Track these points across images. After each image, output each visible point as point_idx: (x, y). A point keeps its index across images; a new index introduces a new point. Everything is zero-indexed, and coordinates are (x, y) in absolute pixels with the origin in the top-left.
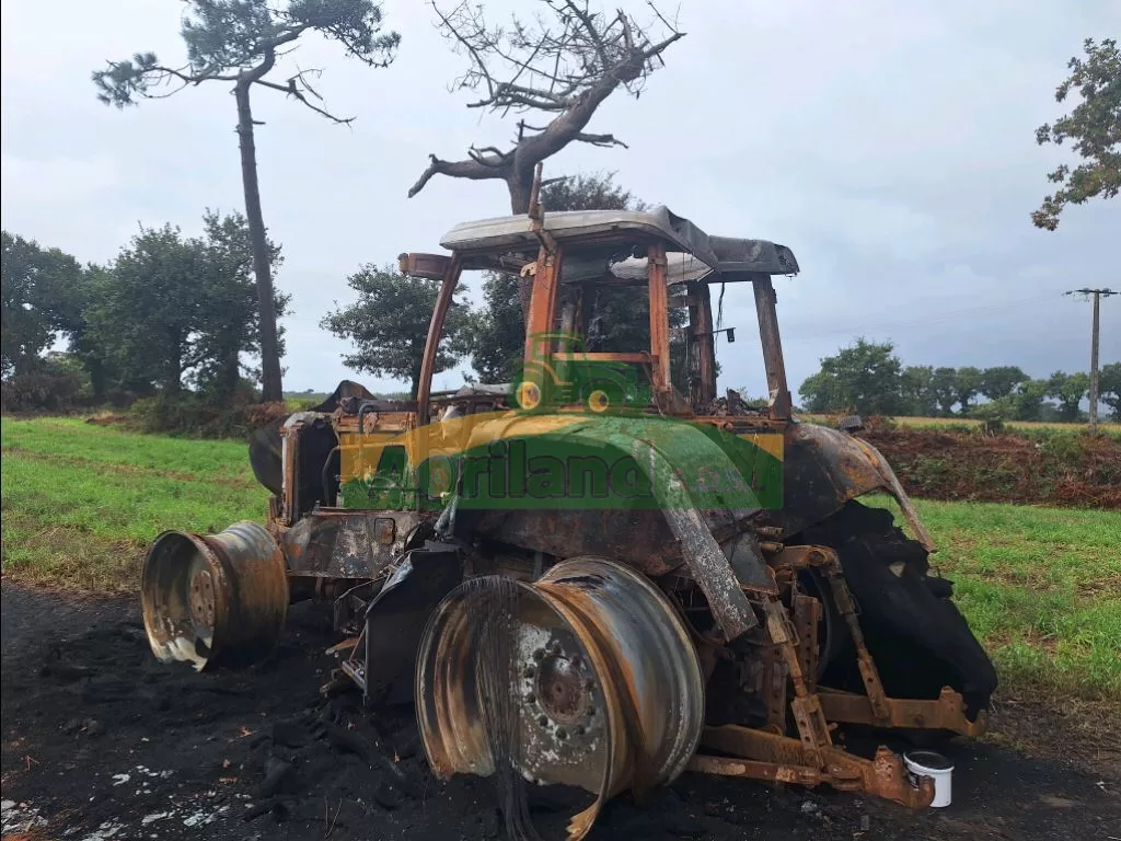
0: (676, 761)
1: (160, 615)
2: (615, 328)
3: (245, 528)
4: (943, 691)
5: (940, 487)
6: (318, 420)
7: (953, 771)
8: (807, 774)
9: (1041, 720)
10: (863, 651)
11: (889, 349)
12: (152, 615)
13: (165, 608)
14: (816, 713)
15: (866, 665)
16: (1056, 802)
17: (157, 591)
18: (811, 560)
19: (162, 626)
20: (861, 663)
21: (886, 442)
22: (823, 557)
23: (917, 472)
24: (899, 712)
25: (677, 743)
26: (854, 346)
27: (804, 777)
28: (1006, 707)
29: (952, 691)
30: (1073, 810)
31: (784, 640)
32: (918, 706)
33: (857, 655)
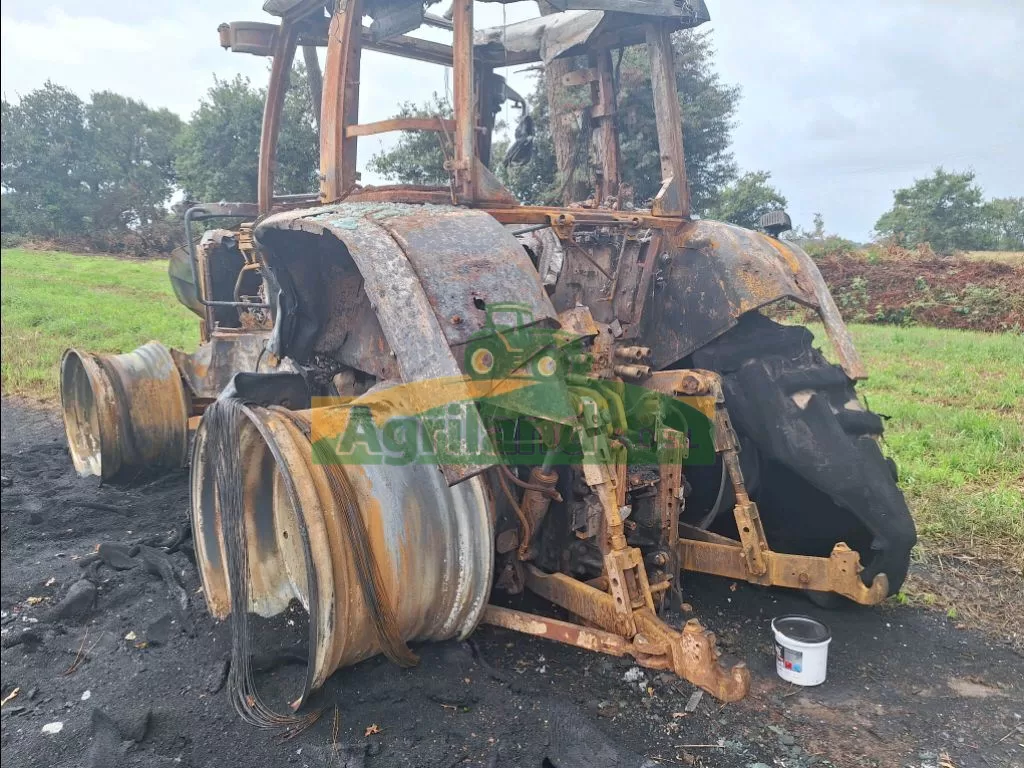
0: (464, 614)
1: (82, 430)
2: (645, 156)
3: (150, 350)
4: (836, 548)
5: (989, 318)
6: (225, 238)
7: (830, 645)
8: (608, 643)
9: (996, 582)
10: (742, 496)
11: (969, 178)
12: (75, 432)
13: (87, 425)
14: (635, 570)
15: (744, 513)
16: (967, 689)
17: (78, 409)
18: (686, 387)
19: (85, 442)
20: (738, 511)
21: (934, 272)
22: (698, 383)
23: (963, 302)
24: (781, 568)
25: (458, 597)
26: (932, 176)
27: (606, 646)
28: (957, 563)
29: (848, 549)
30: (988, 701)
31: (600, 481)
32: (804, 563)
33: (736, 501)
